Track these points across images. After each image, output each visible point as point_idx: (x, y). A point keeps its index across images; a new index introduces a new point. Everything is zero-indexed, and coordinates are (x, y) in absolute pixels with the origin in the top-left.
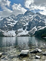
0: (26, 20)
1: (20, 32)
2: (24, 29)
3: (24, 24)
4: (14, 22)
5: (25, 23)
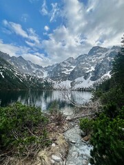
0: (91, 63)
1: (78, 83)
2: (85, 78)
3: (87, 70)
5: (88, 67)
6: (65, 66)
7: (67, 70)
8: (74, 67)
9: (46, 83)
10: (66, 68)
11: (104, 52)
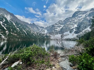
0: (74, 22)
1: (66, 35)
2: (71, 32)
3: (72, 27)
4: (61, 27)
5: (72, 25)
6: (57, 26)
7: (58, 28)
8: (62, 26)
9: (47, 36)
10: (58, 27)
11: (83, 14)
